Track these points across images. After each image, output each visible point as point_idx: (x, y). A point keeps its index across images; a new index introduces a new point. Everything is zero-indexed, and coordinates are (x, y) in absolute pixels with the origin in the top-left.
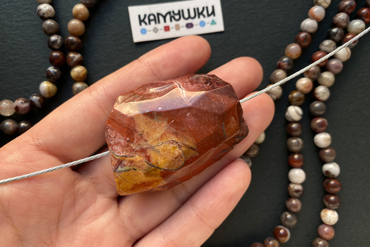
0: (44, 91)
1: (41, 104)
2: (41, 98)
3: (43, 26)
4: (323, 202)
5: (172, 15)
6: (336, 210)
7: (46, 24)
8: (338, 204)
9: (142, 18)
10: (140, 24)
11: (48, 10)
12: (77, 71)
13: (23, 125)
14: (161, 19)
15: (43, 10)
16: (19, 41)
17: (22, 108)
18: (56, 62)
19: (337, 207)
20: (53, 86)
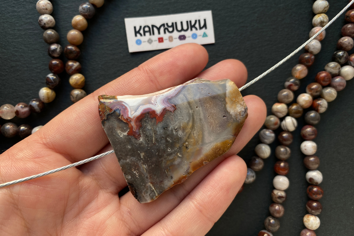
0: (44, 97)
1: (40, 109)
2: (40, 103)
3: (44, 35)
4: (306, 208)
5: (166, 27)
6: (319, 216)
7: (47, 33)
8: (320, 210)
9: (137, 29)
10: (136, 35)
11: (49, 21)
12: (75, 78)
13: (23, 129)
14: (156, 30)
15: (44, 20)
16: (21, 48)
17: (22, 112)
18: (56, 69)
19: (318, 213)
20: (52, 92)
